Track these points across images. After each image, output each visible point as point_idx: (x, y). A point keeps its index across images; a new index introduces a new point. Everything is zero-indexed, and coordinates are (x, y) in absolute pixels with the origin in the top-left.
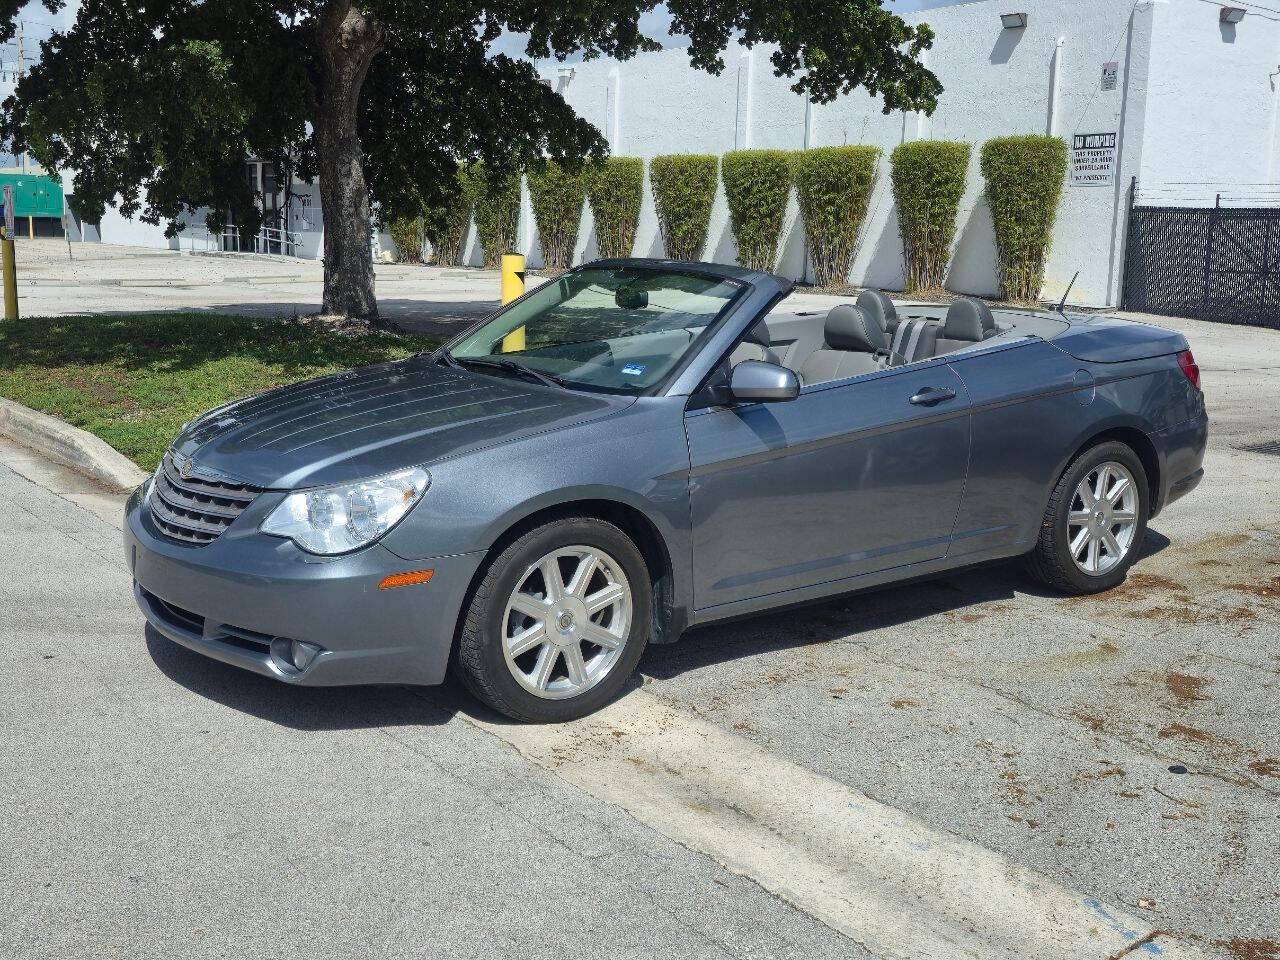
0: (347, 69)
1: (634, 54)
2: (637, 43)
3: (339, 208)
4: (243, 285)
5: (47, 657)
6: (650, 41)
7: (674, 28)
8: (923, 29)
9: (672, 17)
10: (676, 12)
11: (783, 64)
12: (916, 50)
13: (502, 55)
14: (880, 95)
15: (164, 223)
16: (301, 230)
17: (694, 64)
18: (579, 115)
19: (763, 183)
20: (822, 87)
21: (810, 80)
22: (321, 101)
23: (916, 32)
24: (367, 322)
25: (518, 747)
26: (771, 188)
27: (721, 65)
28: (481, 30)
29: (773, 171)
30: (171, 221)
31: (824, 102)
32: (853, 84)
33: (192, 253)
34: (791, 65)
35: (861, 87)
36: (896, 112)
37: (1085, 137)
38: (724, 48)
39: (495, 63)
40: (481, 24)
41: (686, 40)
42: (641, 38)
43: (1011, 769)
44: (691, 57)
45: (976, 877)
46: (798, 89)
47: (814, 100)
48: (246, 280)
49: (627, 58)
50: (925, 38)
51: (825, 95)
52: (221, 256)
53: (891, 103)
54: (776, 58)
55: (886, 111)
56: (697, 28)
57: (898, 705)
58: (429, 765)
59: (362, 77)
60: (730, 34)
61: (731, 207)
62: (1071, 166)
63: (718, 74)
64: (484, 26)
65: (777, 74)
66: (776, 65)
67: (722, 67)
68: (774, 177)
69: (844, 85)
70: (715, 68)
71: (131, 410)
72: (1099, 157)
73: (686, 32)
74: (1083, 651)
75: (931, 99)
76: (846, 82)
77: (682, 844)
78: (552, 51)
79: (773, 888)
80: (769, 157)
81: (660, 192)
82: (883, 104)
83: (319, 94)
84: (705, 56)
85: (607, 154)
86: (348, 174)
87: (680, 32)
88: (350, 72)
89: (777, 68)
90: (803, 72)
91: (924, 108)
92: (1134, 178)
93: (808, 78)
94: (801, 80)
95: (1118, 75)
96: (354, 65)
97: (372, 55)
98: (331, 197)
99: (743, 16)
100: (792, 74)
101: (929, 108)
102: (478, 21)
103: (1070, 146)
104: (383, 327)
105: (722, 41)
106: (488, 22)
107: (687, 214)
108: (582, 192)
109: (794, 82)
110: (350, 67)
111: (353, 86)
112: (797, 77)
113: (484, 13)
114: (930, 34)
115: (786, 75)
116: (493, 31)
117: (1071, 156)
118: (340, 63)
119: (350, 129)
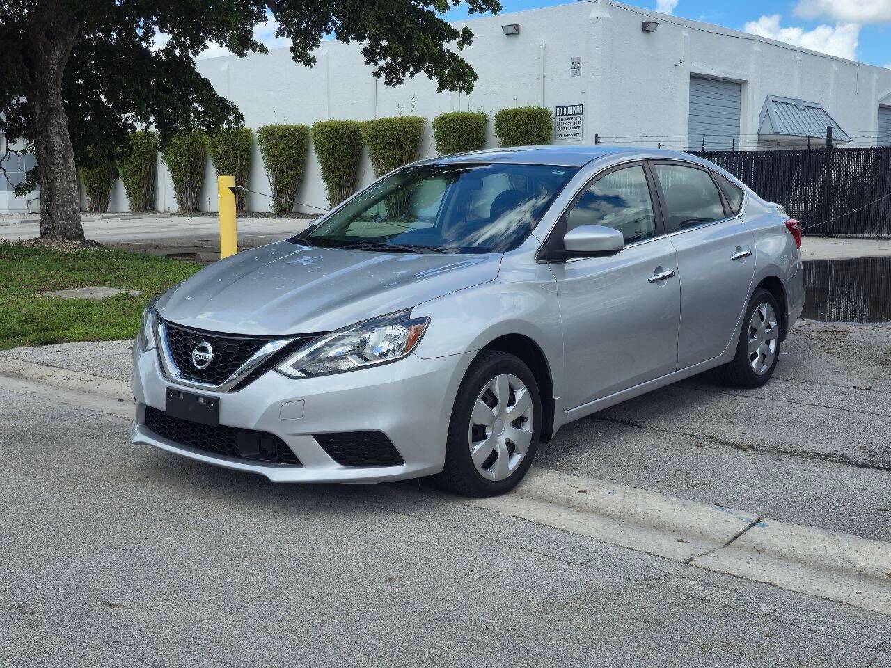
0: (54, 56)
1: (246, 55)
2: (250, 47)
6: (261, 45)
7: (280, 33)
8: (466, 30)
9: (278, 25)
11: (370, 55)
12: (460, 45)
14: (435, 79)
17: (295, 58)
19: (343, 143)
20: (392, 76)
21: (386, 69)
22: (33, 79)
23: (461, 33)
24: (78, 242)
26: (349, 148)
27: (314, 60)
31: (394, 86)
32: (417, 70)
34: (376, 57)
35: (422, 73)
36: (446, 92)
37: (563, 107)
38: (317, 47)
39: (161, 54)
40: (141, 28)
42: (254, 43)
44: (293, 54)
46: (377, 75)
47: (387, 83)
50: (467, 37)
51: (395, 80)
53: (442, 85)
54: (365, 52)
55: (439, 90)
56: (296, 33)
59: (65, 62)
60: (321, 37)
61: (321, 162)
62: (555, 128)
63: (311, 67)
64: (143, 30)
65: (367, 63)
66: (365, 56)
67: (315, 62)
69: (411, 71)
70: (309, 62)
72: (572, 121)
73: (288, 36)
75: (470, 84)
76: (412, 69)
81: (267, 152)
82: (437, 85)
83: (32, 75)
84: (302, 53)
85: (242, 123)
86: (58, 134)
87: (284, 35)
88: (55, 59)
89: (366, 59)
90: (382, 63)
91: (465, 89)
92: (596, 135)
93: (384, 67)
94: (381, 68)
95: (582, 65)
96: (58, 54)
97: (72, 46)
98: (44, 151)
99: (330, 25)
100: (376, 63)
101: (469, 89)
102: (138, 26)
103: (554, 115)
104: (92, 246)
105: (315, 42)
106: (145, 26)
107: (288, 168)
108: (205, 154)
109: (376, 69)
110: (56, 55)
111: (59, 68)
112: (378, 66)
113: (142, 20)
114: (471, 35)
115: (372, 64)
116: (149, 33)
117: (555, 120)
118: (49, 52)
119: (57, 100)
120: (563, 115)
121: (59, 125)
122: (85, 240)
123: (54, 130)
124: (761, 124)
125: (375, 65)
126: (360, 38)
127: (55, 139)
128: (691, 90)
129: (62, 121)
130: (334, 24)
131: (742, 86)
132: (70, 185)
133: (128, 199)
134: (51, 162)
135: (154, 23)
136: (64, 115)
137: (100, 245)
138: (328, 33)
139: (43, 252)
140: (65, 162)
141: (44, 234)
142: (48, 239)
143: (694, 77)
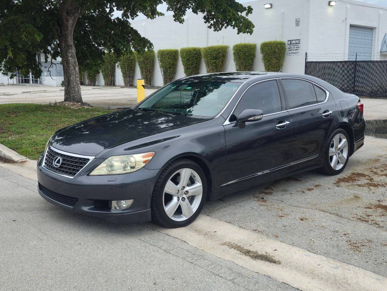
0: (70, 22)
1: (155, 17)
2: (156, 14)
3: (69, 67)
4: (29, 94)
5: (14, 221)
6: (161, 13)
7: (168, 9)
8: (249, 7)
9: (168, 6)
10: (168, 4)
11: (207, 19)
12: (247, 14)
13: (118, 17)
14: (236, 28)
15: (10, 74)
16: (44, 76)
17: (175, 20)
18: (142, 36)
19: (193, 57)
20: (217, 27)
21: (214, 24)
22: (61, 33)
23: (247, 9)
24: (80, 104)
25: (188, 242)
26: (196, 59)
27: (183, 20)
28: (108, 10)
29: (196, 54)
30: (12, 73)
31: (218, 31)
32: (228, 26)
33: (8, 85)
34: (209, 20)
35: (230, 26)
36: (241, 34)
37: (291, 41)
38: (185, 15)
39: (116, 20)
40: (108, 8)
41: (172, 13)
42: (158, 13)
43: (348, 239)
44: (174, 18)
45: (358, 278)
46: (210, 27)
47: (215, 31)
48: (30, 92)
49: (153, 19)
50: (250, 10)
51: (218, 29)
52: (18, 85)
53: (239, 31)
54: (205, 18)
55: (238, 33)
56: (175, 9)
57: (302, 220)
58: (160, 251)
59: (75, 25)
60: (186, 11)
61: (184, 65)
62: (287, 50)
63: (183, 23)
64: (109, 9)
65: (206, 22)
66: (205, 19)
67: (184, 21)
68: (196, 55)
69: (225, 26)
70: (181, 21)
71: (11, 135)
72: (295, 47)
73: (172, 10)
74: (349, 198)
75: (251, 30)
76: (225, 25)
77: (257, 273)
78: (130, 17)
79: (295, 286)
80: (195, 49)
81: (161, 61)
82: (237, 31)
83: (61, 30)
84: (178, 18)
86: (72, 56)
87: (170, 10)
88: (71, 23)
89: (205, 21)
90: (212, 22)
91: (249, 32)
92: (306, 53)
93: (213, 23)
94: (211, 24)
95: (301, 22)
96: (72, 21)
97: (77, 18)
98: (66, 64)
99: (190, 5)
100: (209, 22)
101: (251, 32)
102: (107, 7)
103: (287, 44)
104: (85, 105)
105: (184, 13)
106: (110, 7)
107: (170, 68)
108: (135, 62)
109: (209, 25)
110: (71, 22)
111: (72, 28)
112: (210, 23)
113: (109, 4)
114: (252, 9)
115: (208, 23)
116: (112, 10)
117: (287, 47)
118: (67, 21)
119: (71, 42)
120: (291, 44)
121: (72, 52)
122: (83, 103)
123: (70, 55)
124: (382, 47)
125: (209, 23)
126: (203, 11)
127: (70, 59)
128: (350, 32)
129: (73, 51)
130: (192, 4)
131: (374, 30)
132: (77, 79)
133: (104, 80)
134: (69, 68)
135: (114, 6)
136: (74, 48)
137: (88, 105)
138: (189, 9)
139: (65, 108)
140: (75, 68)
141: (66, 100)
142: (68, 102)
143: (352, 26)
